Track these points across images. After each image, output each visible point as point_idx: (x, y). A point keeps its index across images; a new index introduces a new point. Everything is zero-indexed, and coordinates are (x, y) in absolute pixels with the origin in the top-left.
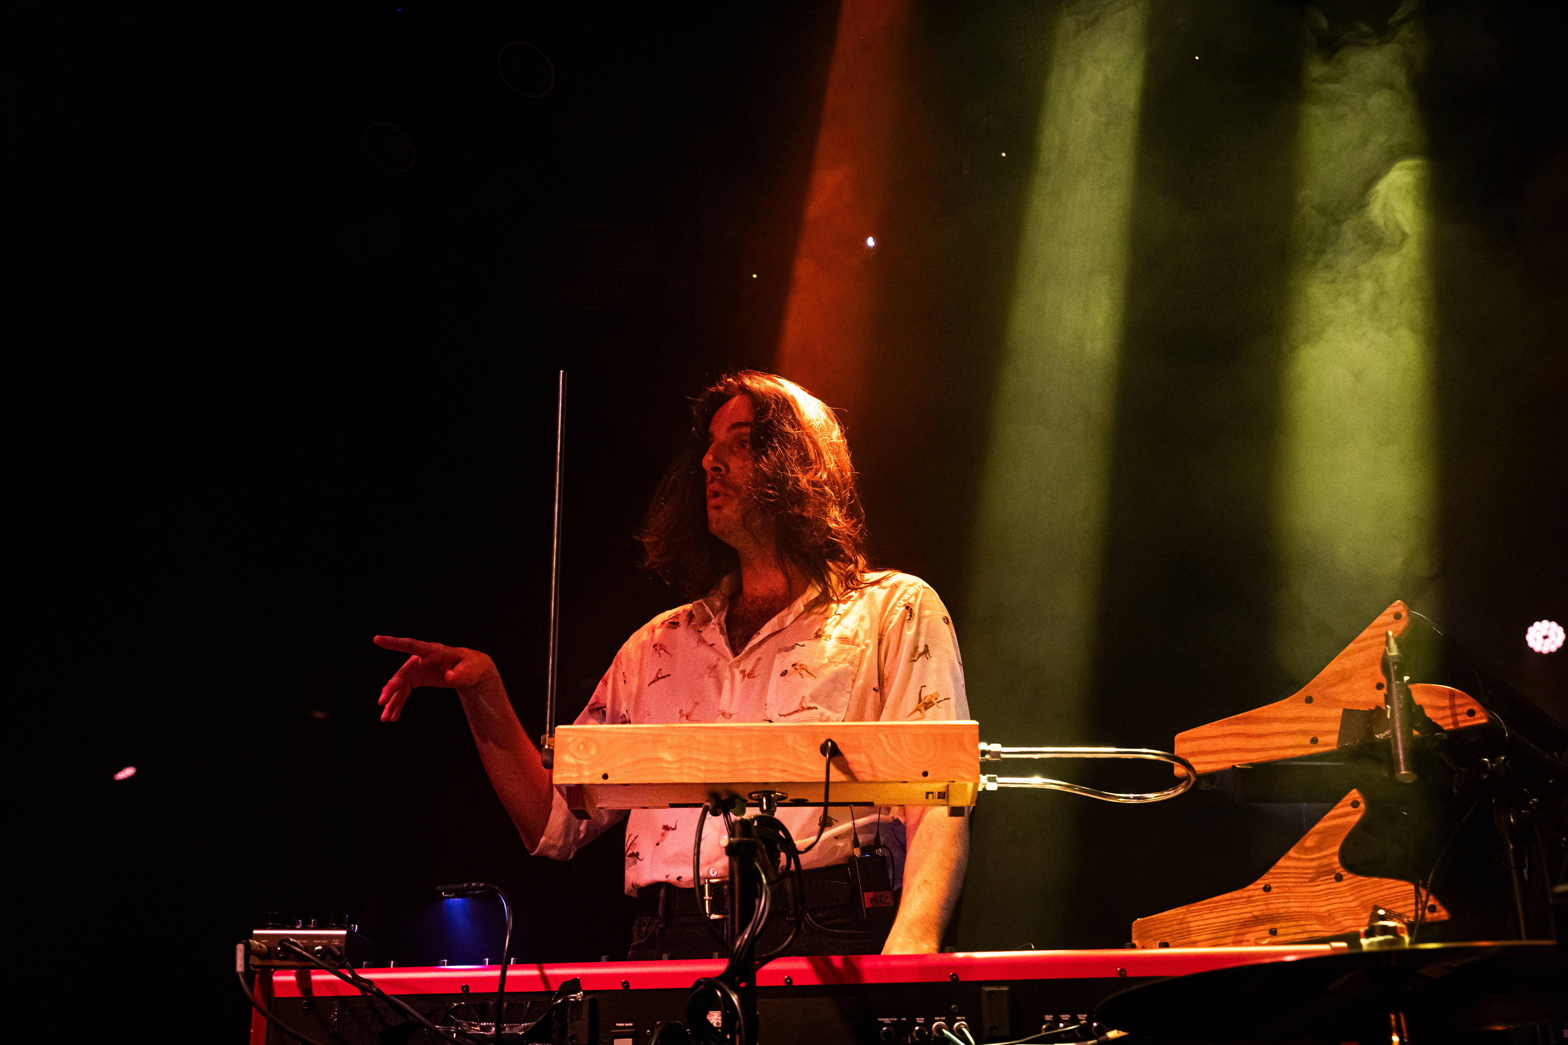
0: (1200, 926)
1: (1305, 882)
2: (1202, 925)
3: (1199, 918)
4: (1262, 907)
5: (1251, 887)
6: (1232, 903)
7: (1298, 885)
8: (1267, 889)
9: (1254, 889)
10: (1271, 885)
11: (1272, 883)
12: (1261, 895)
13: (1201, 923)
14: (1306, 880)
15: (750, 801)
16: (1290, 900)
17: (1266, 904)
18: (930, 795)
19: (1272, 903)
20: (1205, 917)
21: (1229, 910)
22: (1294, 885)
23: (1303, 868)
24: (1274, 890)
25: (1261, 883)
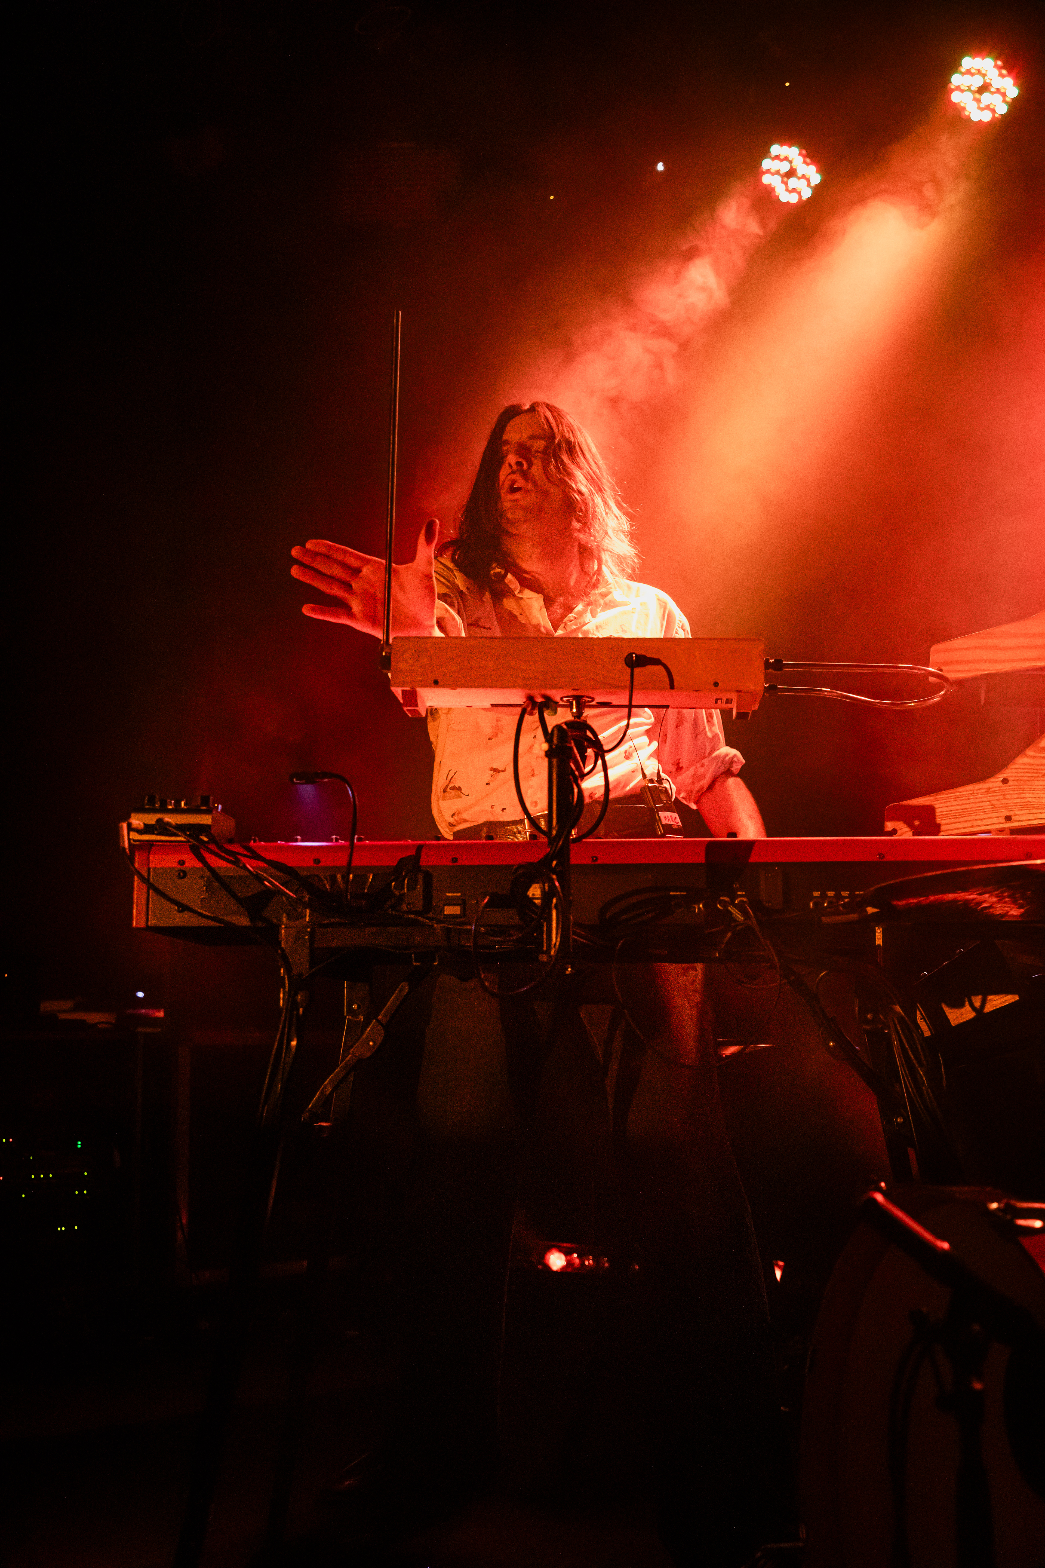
0: (945, 812)
1: (1038, 777)
2: (947, 811)
3: (945, 805)
4: (1000, 796)
5: (992, 780)
6: (973, 793)
7: (1033, 779)
8: (1005, 781)
9: (995, 782)
10: (1009, 779)
11: (1010, 777)
12: (999, 787)
13: (945, 809)
14: (1040, 775)
15: (561, 703)
16: (1025, 792)
17: (1004, 795)
18: (719, 702)
19: (1008, 794)
20: (949, 804)
21: (970, 799)
22: (1029, 779)
23: (1037, 765)
24: (1010, 783)
25: (1001, 777)
